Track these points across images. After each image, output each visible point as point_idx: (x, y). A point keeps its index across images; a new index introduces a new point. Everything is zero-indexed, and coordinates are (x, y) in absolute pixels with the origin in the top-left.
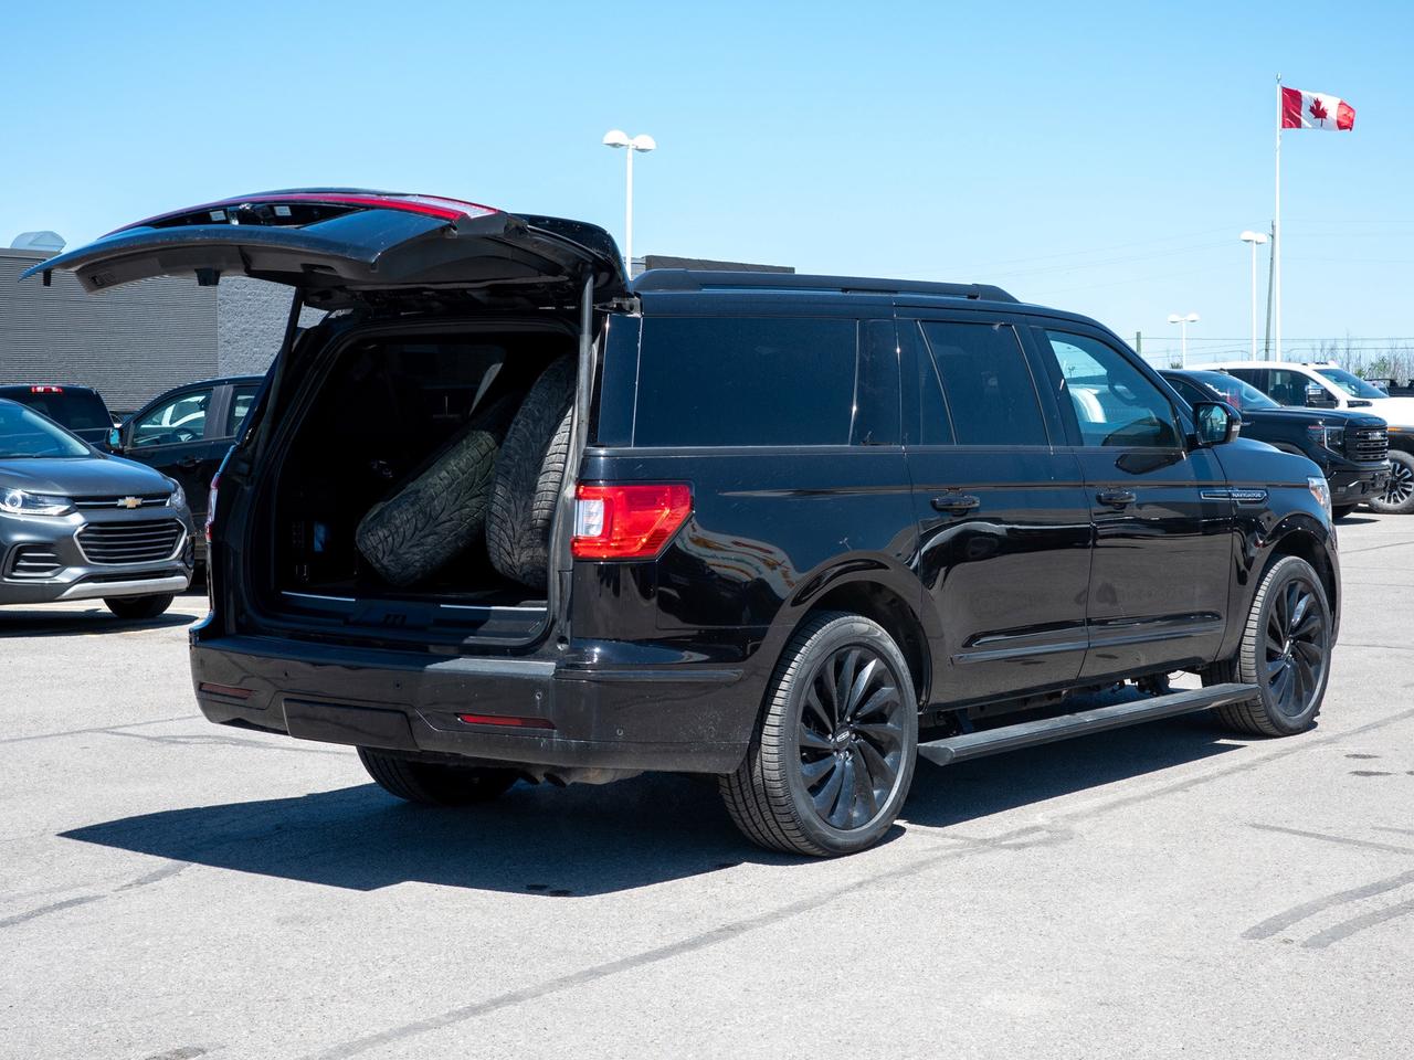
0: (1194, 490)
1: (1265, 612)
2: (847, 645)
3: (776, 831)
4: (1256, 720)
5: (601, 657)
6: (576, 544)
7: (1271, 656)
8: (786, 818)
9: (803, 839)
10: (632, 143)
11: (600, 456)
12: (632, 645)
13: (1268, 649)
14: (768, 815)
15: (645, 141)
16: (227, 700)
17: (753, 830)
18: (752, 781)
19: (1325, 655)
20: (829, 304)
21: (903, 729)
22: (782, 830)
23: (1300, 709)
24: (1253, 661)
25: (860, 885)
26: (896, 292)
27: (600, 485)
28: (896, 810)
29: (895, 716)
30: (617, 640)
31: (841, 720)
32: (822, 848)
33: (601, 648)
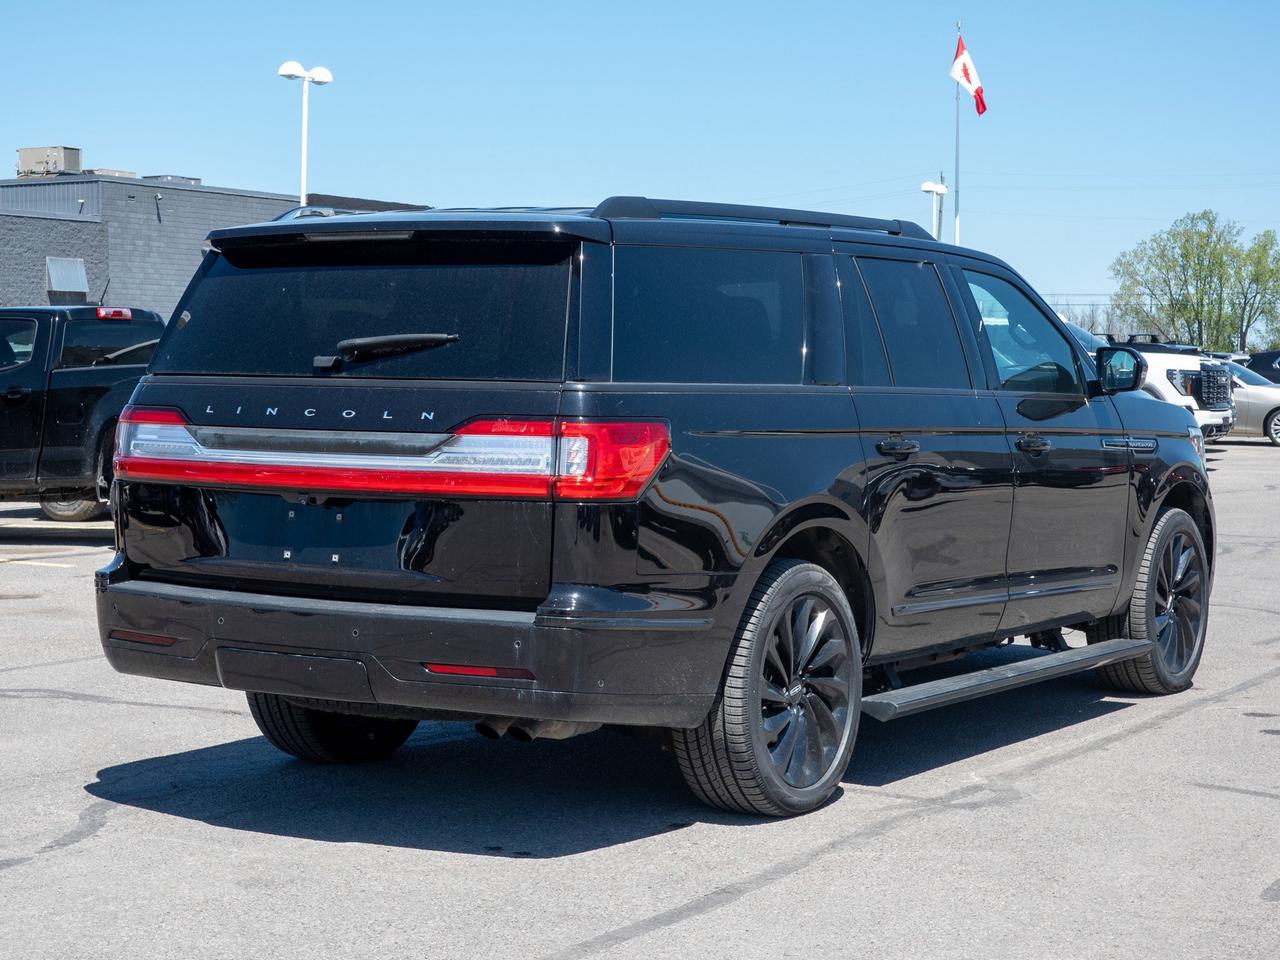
0: (1097, 438)
1: (1155, 565)
2: (803, 595)
3: (733, 789)
4: (1143, 677)
5: (578, 601)
6: (558, 484)
7: (1159, 610)
8: (747, 775)
9: (762, 797)
10: (308, 75)
11: (578, 391)
12: (607, 590)
13: (1157, 604)
14: (726, 772)
15: (322, 74)
16: (146, 648)
17: (707, 787)
18: (711, 736)
19: (1203, 611)
20: (775, 236)
21: (848, 682)
22: (740, 788)
23: (1181, 667)
24: (1143, 615)
25: (833, 845)
26: (829, 226)
27: (579, 422)
28: (843, 768)
29: (842, 669)
30: (596, 585)
31: (795, 672)
32: (779, 807)
33: (581, 592)
